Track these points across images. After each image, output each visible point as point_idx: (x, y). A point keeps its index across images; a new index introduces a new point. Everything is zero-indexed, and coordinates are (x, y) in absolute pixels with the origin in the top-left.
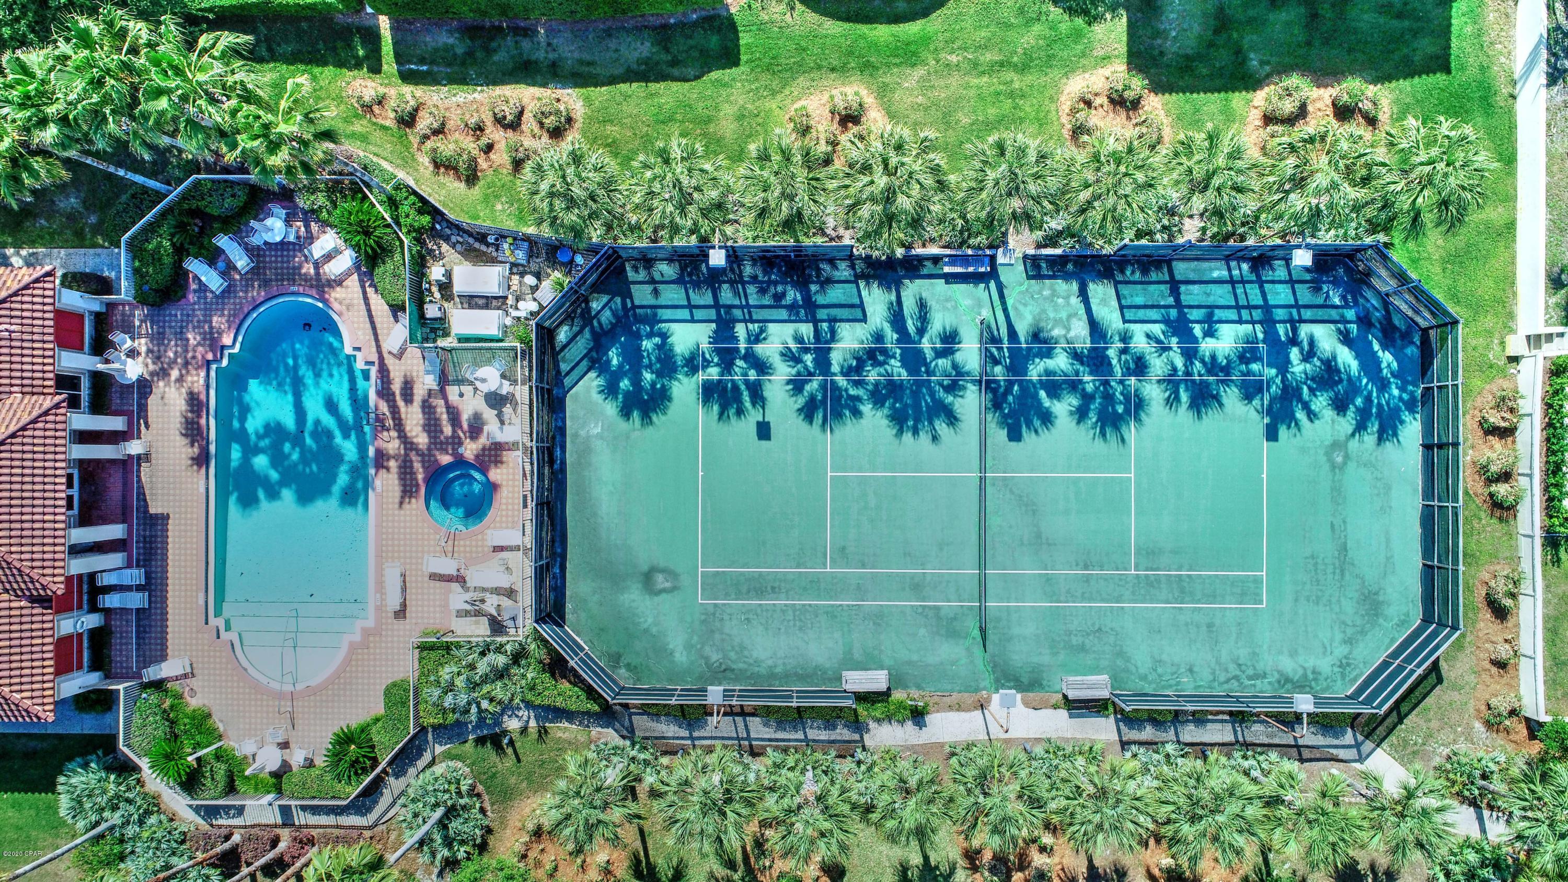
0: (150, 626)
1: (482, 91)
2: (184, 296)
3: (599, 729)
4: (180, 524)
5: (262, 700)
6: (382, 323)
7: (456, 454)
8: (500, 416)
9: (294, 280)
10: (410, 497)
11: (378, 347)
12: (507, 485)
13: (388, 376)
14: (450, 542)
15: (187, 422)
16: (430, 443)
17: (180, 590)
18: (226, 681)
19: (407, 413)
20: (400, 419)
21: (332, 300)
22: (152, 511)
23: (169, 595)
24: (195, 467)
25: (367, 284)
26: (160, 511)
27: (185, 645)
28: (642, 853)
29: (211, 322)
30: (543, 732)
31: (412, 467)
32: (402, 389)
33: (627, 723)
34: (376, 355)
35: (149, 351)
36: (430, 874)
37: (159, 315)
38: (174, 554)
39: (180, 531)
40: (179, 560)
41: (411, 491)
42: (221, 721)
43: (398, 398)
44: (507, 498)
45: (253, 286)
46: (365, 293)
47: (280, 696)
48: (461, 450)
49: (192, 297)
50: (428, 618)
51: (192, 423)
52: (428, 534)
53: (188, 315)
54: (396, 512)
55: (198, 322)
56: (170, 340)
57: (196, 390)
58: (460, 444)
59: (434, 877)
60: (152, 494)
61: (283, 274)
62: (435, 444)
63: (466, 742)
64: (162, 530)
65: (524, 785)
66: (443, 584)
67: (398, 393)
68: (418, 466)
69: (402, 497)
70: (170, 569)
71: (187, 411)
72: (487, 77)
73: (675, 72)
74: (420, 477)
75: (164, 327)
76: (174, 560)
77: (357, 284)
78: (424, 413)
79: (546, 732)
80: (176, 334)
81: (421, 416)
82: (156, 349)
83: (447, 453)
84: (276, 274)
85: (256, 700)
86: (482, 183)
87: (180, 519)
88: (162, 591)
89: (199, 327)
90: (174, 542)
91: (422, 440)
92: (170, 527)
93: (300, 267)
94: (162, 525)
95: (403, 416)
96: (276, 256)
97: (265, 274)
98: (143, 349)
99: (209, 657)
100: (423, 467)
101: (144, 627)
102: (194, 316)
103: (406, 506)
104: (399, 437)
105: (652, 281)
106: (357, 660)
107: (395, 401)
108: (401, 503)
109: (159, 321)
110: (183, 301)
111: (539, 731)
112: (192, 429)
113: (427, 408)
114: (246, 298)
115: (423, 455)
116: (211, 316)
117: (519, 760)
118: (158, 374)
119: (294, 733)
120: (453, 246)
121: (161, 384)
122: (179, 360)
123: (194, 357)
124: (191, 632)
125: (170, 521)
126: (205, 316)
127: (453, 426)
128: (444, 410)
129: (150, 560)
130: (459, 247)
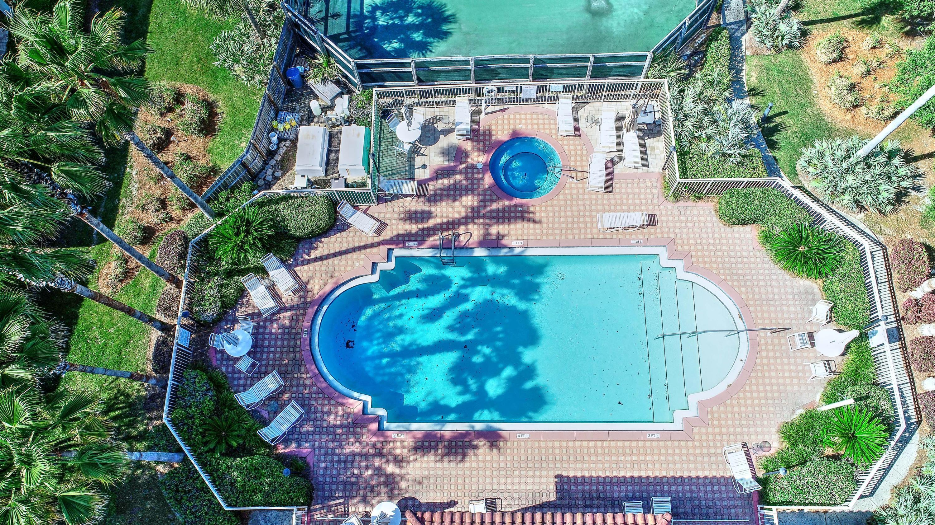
0: (691, 499)
1: (131, 167)
2: (304, 458)
3: (743, 48)
4: (568, 462)
5: (762, 364)
6: (348, 242)
7: (483, 171)
8: (446, 132)
9: (297, 334)
10: (528, 212)
11: (372, 245)
12: (514, 125)
13: (403, 236)
14: (573, 174)
15: (448, 454)
16: (473, 194)
17: (646, 462)
18: (746, 405)
19: (442, 217)
20: (448, 223)
21: (321, 292)
22: (553, 497)
23: (651, 474)
24: (501, 444)
25: (307, 257)
26: (552, 487)
27: (709, 455)
28: (855, 19)
29: (335, 426)
30: (753, 92)
31: (497, 211)
32: (417, 223)
33: (735, 27)
34: (381, 247)
35: (365, 500)
36: (919, 199)
37: (324, 490)
38: (604, 469)
39: (575, 462)
40: (610, 462)
41: (522, 212)
42: (794, 411)
43: (426, 226)
44: (526, 124)
45: (299, 378)
46: (316, 260)
47: (754, 346)
48: (480, 166)
49: (306, 449)
50: (652, 193)
51: (449, 447)
52: (565, 194)
53: (326, 454)
54: (544, 226)
55: (334, 441)
56: (353, 475)
57: (412, 443)
58: (473, 166)
59: (921, 195)
60: (534, 498)
61: (289, 346)
62: (473, 190)
63: (775, 158)
64: (576, 484)
65: (809, 111)
66: (616, 180)
67: (420, 226)
68: (496, 206)
69: (529, 220)
70: (621, 474)
71: (436, 455)
72: (119, 164)
73: (142, 11)
74: (506, 203)
75: (338, 483)
76: (611, 469)
77: (305, 268)
78: (442, 200)
79: (752, 90)
80: (346, 469)
81: (445, 204)
82: (362, 493)
83: (482, 178)
84: (288, 353)
85: (762, 371)
86: (219, 163)
87: (561, 461)
88: (648, 484)
89: (340, 441)
90: (590, 469)
91: (470, 201)
92: (572, 474)
93: (283, 327)
94: (569, 483)
95: (445, 220)
96: (268, 353)
97: (287, 365)
98: (361, 508)
99: (720, 426)
100: (496, 200)
101: (693, 507)
102: (327, 447)
103: (537, 216)
104: (466, 224)
105: (325, 19)
106: (704, 262)
107: (429, 229)
108: (535, 222)
109: (331, 490)
110: (310, 460)
111: (754, 95)
112: (457, 447)
113: (435, 198)
114: (311, 386)
115: (485, 201)
116: (328, 426)
117: (785, 113)
118: (392, 490)
119: (794, 328)
120: (276, 179)
121: (403, 485)
122: (377, 464)
123: (374, 446)
124: (694, 447)
125: (565, 474)
126: (328, 434)
127: (455, 173)
128: (439, 182)
129: (613, 500)
130: (278, 174)
